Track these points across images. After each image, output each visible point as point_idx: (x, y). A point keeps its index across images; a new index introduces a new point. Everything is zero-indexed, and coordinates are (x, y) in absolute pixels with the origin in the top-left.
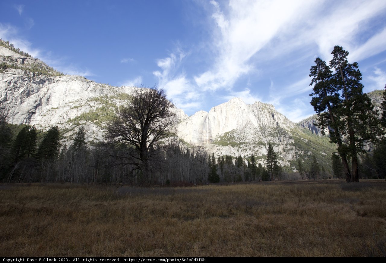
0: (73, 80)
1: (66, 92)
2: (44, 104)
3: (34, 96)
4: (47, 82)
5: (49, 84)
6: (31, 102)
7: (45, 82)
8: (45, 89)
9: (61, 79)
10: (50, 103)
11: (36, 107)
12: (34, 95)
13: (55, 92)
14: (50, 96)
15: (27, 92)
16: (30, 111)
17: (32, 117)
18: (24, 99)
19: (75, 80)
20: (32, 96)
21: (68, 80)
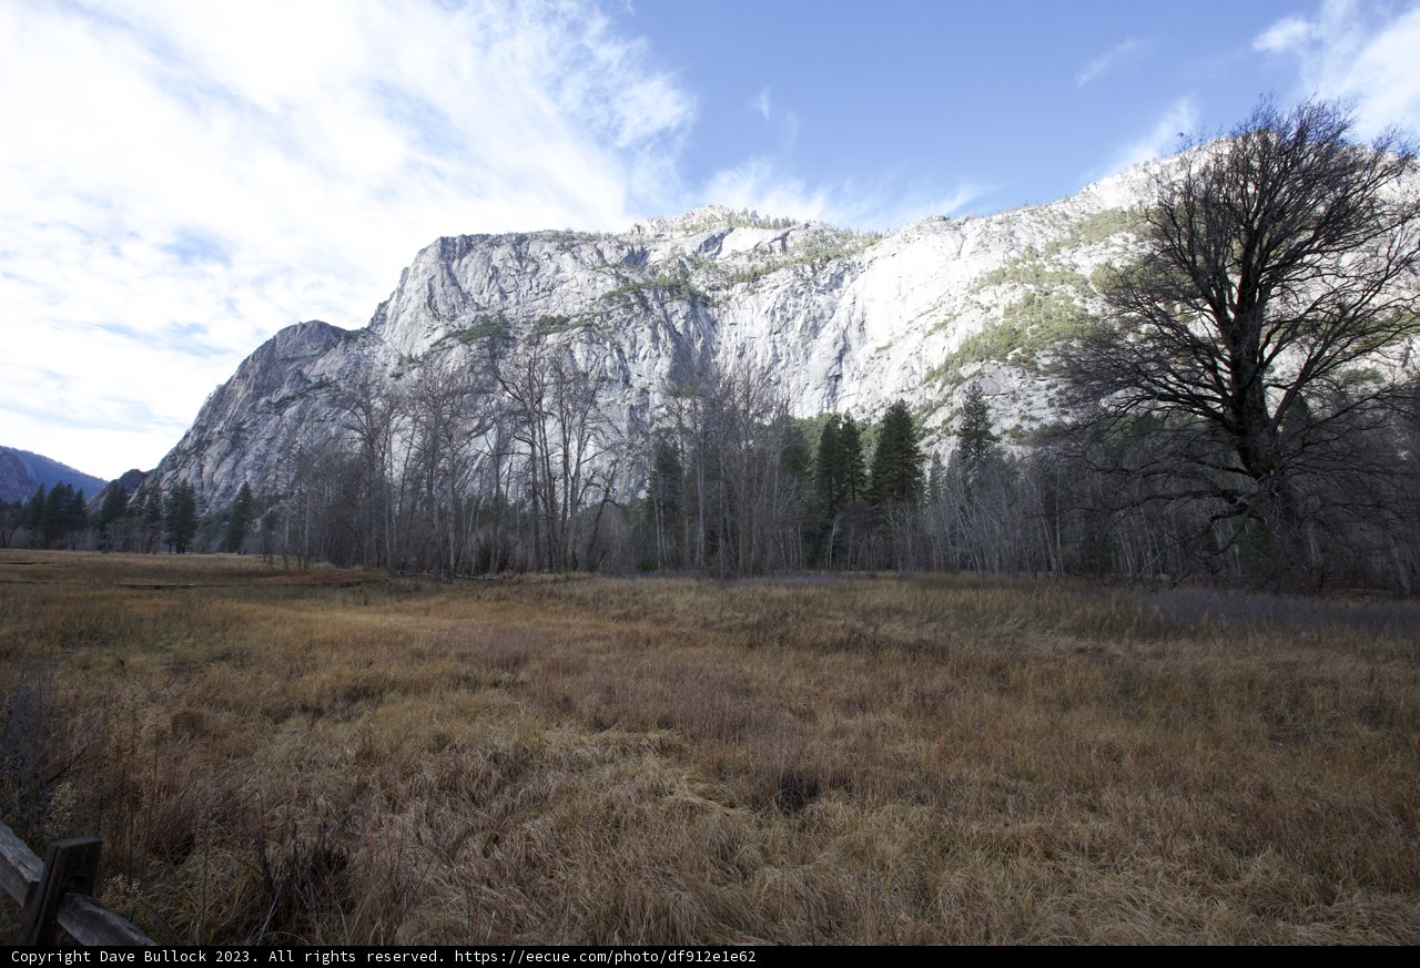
0: (911, 241)
1: (900, 287)
2: (854, 344)
3: (829, 329)
4: (847, 278)
5: (853, 280)
6: (825, 349)
7: (842, 279)
8: (845, 302)
9: (878, 252)
10: (868, 337)
11: (840, 359)
12: (828, 325)
13: (873, 300)
14: (863, 314)
15: (810, 324)
16: (830, 375)
17: (838, 391)
18: (809, 344)
19: (916, 236)
20: (824, 331)
21: (898, 248)
